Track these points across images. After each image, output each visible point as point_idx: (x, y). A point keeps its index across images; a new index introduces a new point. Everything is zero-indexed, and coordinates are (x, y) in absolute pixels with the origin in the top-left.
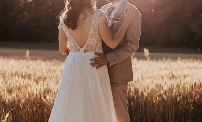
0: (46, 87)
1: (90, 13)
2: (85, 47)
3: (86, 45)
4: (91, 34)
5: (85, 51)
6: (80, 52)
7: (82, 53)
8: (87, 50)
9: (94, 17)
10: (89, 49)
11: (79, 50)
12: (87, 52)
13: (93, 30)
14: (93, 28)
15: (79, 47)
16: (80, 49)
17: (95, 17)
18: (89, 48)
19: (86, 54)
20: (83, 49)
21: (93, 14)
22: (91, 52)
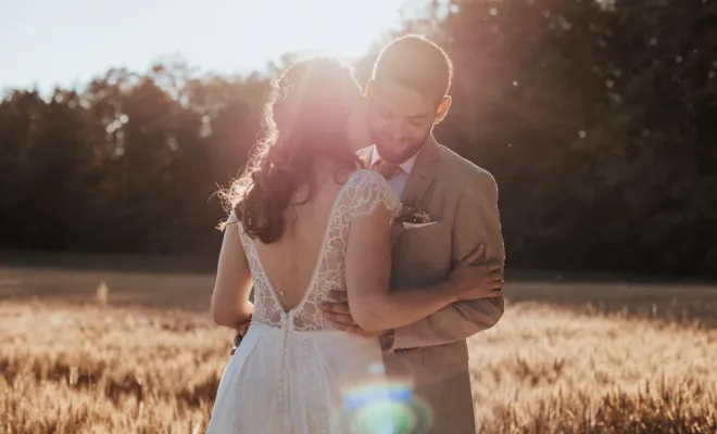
0: (146, 422)
1: (331, 181)
2: (300, 308)
3: (305, 300)
4: (324, 260)
5: (298, 323)
6: (280, 327)
7: (287, 331)
8: (308, 322)
9: (340, 197)
10: (315, 321)
11: (276, 319)
12: (308, 329)
13: (332, 243)
14: (331, 236)
15: (278, 307)
16: (283, 315)
17: (345, 194)
18: (314, 316)
19: (303, 335)
20: (292, 313)
21: (342, 184)
22: (319, 328)
